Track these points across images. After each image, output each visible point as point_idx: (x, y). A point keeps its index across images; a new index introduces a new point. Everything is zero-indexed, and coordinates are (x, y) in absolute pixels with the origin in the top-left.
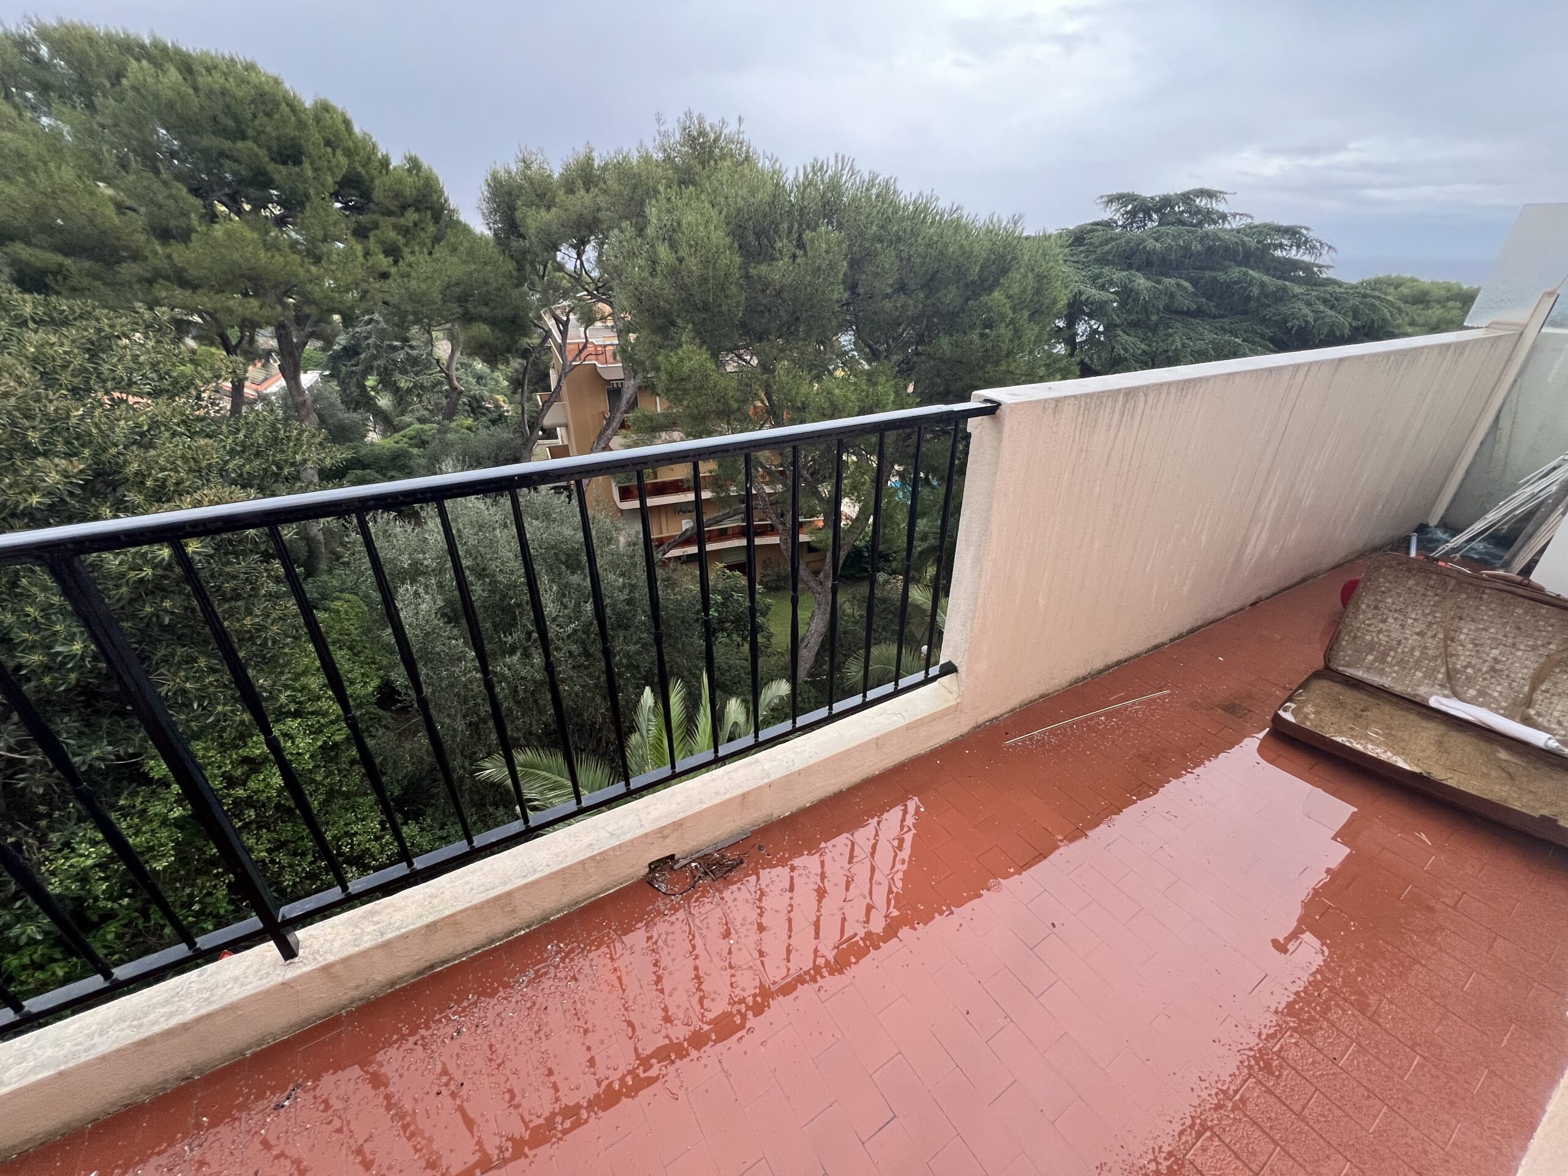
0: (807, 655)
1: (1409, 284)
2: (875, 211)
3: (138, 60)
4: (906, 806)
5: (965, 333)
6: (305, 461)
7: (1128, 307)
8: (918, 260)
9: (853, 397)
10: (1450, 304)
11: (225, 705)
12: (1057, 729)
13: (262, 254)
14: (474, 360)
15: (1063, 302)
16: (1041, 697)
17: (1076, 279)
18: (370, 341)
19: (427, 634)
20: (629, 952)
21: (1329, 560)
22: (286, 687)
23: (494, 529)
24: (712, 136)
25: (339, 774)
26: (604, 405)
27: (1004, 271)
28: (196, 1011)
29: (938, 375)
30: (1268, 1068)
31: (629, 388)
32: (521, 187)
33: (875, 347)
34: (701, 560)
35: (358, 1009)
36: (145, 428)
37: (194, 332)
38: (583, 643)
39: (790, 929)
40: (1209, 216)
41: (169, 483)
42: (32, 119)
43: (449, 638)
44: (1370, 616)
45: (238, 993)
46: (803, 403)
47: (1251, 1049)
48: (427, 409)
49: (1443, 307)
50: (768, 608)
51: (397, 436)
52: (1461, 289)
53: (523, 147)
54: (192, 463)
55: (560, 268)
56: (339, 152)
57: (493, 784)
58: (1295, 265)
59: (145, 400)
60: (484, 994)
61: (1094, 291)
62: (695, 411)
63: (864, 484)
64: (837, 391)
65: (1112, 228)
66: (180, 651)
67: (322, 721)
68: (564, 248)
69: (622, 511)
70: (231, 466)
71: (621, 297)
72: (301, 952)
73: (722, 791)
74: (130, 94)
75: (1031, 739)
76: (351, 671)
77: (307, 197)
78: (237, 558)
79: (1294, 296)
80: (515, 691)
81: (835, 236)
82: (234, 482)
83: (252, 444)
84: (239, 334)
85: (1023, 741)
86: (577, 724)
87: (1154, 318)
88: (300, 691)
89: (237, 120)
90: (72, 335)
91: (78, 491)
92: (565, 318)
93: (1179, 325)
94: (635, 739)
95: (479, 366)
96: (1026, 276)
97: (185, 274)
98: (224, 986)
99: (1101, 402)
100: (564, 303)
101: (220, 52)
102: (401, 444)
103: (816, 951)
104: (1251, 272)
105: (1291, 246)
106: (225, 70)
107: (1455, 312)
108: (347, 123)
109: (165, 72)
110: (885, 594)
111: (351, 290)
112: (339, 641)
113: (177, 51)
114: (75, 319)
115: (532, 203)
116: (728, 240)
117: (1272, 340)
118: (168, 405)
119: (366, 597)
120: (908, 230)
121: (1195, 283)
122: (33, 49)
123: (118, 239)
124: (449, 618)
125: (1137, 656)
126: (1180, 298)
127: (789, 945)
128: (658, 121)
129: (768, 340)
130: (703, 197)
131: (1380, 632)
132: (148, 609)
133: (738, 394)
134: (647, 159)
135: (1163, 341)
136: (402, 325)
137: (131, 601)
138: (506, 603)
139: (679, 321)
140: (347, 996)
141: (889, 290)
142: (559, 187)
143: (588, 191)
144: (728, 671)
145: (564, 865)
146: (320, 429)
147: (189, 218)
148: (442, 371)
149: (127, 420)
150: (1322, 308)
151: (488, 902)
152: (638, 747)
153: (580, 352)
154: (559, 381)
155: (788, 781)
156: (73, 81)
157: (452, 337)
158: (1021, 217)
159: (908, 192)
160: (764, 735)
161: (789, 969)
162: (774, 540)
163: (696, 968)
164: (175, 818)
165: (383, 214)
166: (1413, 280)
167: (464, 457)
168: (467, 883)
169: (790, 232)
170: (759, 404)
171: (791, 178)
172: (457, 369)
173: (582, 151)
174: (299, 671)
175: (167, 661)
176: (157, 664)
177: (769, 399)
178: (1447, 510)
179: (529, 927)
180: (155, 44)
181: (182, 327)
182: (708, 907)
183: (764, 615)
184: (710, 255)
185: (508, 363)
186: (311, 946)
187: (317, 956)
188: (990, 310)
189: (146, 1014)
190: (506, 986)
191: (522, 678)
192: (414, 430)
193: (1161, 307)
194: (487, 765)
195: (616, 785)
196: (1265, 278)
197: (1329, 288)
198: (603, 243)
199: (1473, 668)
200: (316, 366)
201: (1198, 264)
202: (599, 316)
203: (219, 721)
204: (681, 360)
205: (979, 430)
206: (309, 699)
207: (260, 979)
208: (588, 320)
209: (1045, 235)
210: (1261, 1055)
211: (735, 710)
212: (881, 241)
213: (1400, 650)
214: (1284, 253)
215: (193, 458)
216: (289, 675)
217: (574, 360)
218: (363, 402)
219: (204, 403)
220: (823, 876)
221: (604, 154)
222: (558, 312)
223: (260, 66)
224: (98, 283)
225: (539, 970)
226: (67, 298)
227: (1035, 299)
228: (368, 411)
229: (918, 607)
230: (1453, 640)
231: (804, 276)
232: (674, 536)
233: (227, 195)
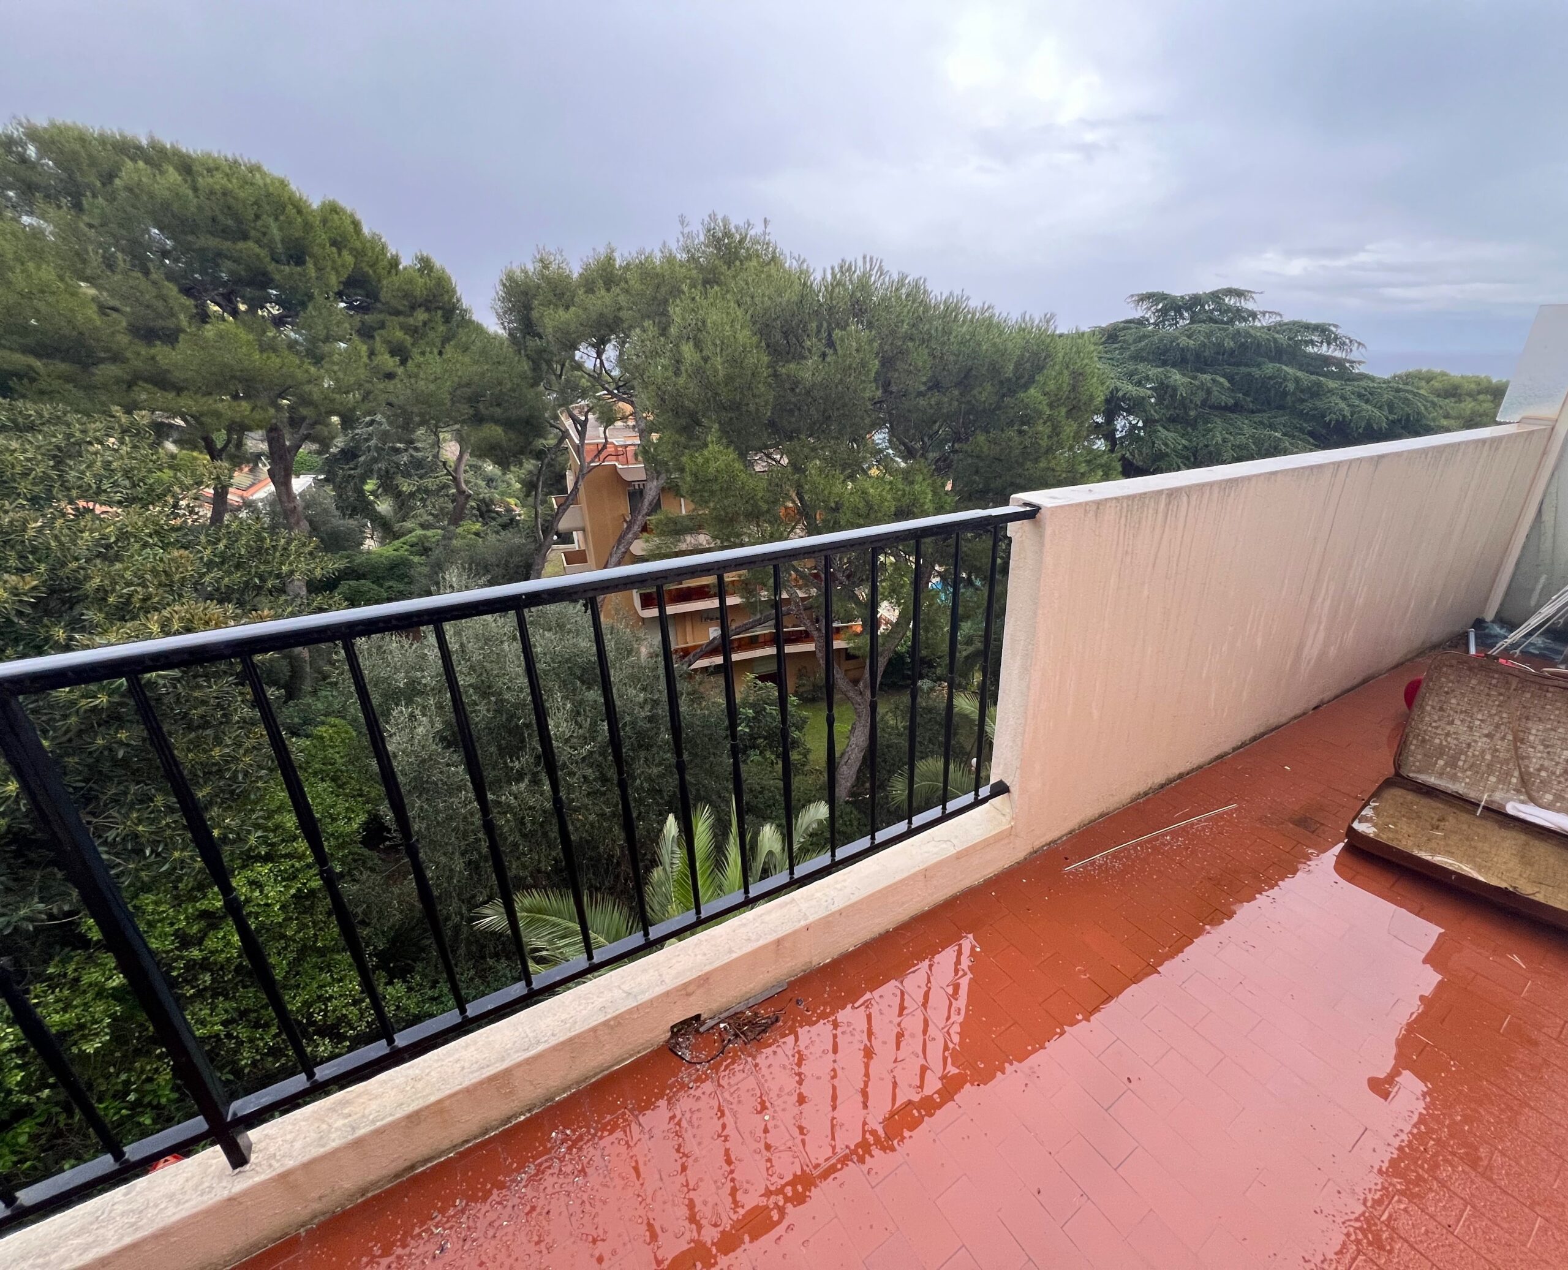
0: (847, 774)
1: (1439, 378)
2: (906, 310)
3: (133, 159)
4: (960, 946)
5: (1002, 430)
6: (292, 572)
7: (1166, 403)
8: (952, 358)
9: (889, 496)
10: (1481, 397)
11: (182, 850)
12: (1120, 851)
13: (257, 356)
14: (485, 462)
15: (1100, 399)
16: (1101, 816)
17: (1112, 375)
18: (372, 443)
19: (424, 761)
20: (647, 1136)
21: (1391, 659)
22: (257, 826)
23: (502, 642)
24: (738, 237)
25: (314, 927)
26: (625, 508)
27: (1040, 369)
28: (120, 1239)
29: (977, 472)
30: (1377, 1243)
31: (652, 490)
32: (538, 287)
33: (910, 444)
34: (727, 671)
35: (320, 1226)
36: (112, 539)
37: (176, 435)
38: (599, 766)
39: (834, 1098)
40: (1239, 314)
41: (134, 599)
42: (12, 219)
43: (448, 765)
44: (1436, 718)
45: (172, 1214)
46: (837, 503)
47: (1357, 1220)
48: (431, 514)
49: (1475, 400)
50: (804, 721)
51: (397, 543)
52: (1490, 382)
53: (541, 247)
54: (163, 578)
55: (579, 366)
56: (345, 253)
57: (493, 933)
58: (1327, 360)
59: (115, 509)
60: (473, 1198)
61: (1130, 387)
62: (722, 513)
63: (903, 586)
64: (871, 490)
65: (1145, 326)
66: (133, 788)
67: (297, 865)
68: (582, 347)
69: (643, 619)
70: (207, 579)
71: (643, 397)
72: (253, 1158)
73: (753, 937)
74: (124, 194)
75: (1093, 863)
76: (333, 806)
77: (311, 297)
78: (208, 681)
79: (1329, 391)
80: (522, 822)
81: (865, 334)
82: (210, 597)
83: (233, 555)
84: (225, 437)
85: (1084, 867)
86: (591, 859)
87: (1192, 413)
88: (274, 831)
89: (239, 221)
90: (38, 440)
91: (28, 610)
92: (583, 418)
93: (1218, 421)
94: (657, 874)
95: (489, 468)
96: (1061, 373)
97: (169, 376)
98: (156, 1206)
99: (1144, 503)
100: (583, 403)
101: (223, 154)
102: (401, 552)
103: (865, 1123)
104: (1284, 367)
105: (1322, 343)
106: (228, 171)
107: (1487, 406)
108: (356, 225)
109: (162, 173)
110: (931, 702)
111: (353, 390)
112: (322, 771)
113: (176, 153)
114: (43, 424)
115: (550, 302)
116: (755, 339)
117: (1311, 434)
118: (140, 515)
119: (354, 722)
120: (940, 329)
121: (1231, 380)
122: (20, 149)
123: (98, 340)
124: (449, 742)
125: (1200, 767)
126: (1216, 393)
127: (833, 1118)
128: (682, 223)
129: (799, 439)
130: (729, 296)
131: (1448, 735)
132: (100, 742)
133: (768, 495)
134: (670, 259)
135: (1204, 436)
136: (407, 426)
137: (80, 732)
138: (513, 724)
139: (704, 421)
140: (309, 1210)
141: (923, 388)
142: (579, 286)
143: (608, 290)
144: (761, 793)
145: (573, 1034)
146: (311, 537)
147: (177, 318)
148: (449, 473)
149: (92, 531)
150: (1357, 402)
151: (481, 1083)
152: (661, 884)
153: (600, 452)
154: (576, 483)
155: (827, 923)
156: (61, 180)
157: (461, 440)
158: (1053, 316)
159: (938, 291)
160: (800, 871)
161: (834, 1148)
162: (809, 647)
163: (727, 1151)
164: (113, 988)
165: (390, 314)
166: (1444, 374)
167: (470, 565)
168: (458, 1061)
169: (819, 331)
170: (790, 505)
171: (819, 278)
172: (465, 471)
173: (602, 251)
174: (272, 807)
175: (116, 801)
176: (106, 805)
177: (801, 499)
178: (1502, 605)
179: (529, 1111)
180: (153, 145)
181: (161, 431)
182: (740, 1076)
183: (800, 728)
184: (737, 353)
185: (521, 464)
186: (266, 1149)
187: (273, 1162)
188: (1026, 407)
189: (55, 1248)
190: (501, 1186)
191: (530, 808)
192: (416, 536)
193: (1199, 403)
194: (487, 911)
195: (633, 936)
196: (1299, 374)
197: (1363, 383)
198: (624, 342)
199: (1546, 770)
200: (310, 470)
201: (1232, 360)
202: (619, 416)
203: (175, 869)
204: (707, 460)
205: (1019, 534)
206: (283, 841)
207: (202, 1195)
208: (608, 419)
209: (1077, 333)
210: (1369, 1227)
211: (769, 837)
212: (912, 339)
213: (1470, 754)
214: (1316, 349)
215: (164, 571)
216: (261, 813)
217: (593, 461)
218: (360, 507)
219: (181, 512)
220: (870, 1034)
221: (626, 254)
222: (576, 412)
223: (265, 168)
224: (70, 386)
225: (540, 1164)
226: (35, 403)
227: (1072, 396)
228: (365, 517)
229: (966, 717)
230: (1522, 741)
231: (835, 375)
232: (701, 645)
233: (222, 294)
